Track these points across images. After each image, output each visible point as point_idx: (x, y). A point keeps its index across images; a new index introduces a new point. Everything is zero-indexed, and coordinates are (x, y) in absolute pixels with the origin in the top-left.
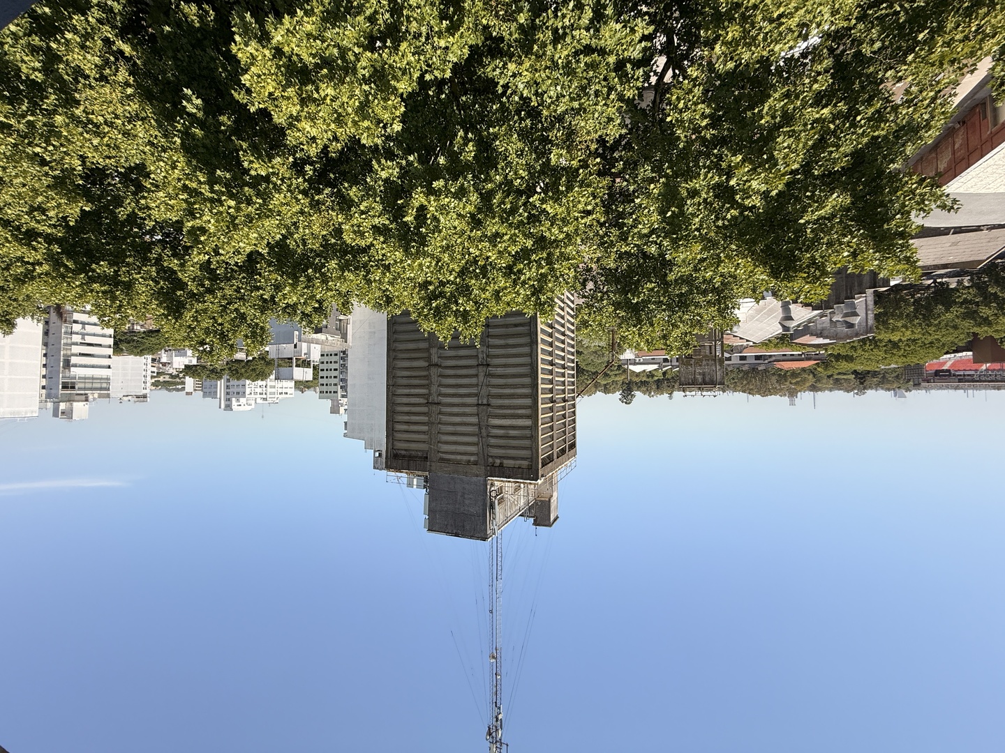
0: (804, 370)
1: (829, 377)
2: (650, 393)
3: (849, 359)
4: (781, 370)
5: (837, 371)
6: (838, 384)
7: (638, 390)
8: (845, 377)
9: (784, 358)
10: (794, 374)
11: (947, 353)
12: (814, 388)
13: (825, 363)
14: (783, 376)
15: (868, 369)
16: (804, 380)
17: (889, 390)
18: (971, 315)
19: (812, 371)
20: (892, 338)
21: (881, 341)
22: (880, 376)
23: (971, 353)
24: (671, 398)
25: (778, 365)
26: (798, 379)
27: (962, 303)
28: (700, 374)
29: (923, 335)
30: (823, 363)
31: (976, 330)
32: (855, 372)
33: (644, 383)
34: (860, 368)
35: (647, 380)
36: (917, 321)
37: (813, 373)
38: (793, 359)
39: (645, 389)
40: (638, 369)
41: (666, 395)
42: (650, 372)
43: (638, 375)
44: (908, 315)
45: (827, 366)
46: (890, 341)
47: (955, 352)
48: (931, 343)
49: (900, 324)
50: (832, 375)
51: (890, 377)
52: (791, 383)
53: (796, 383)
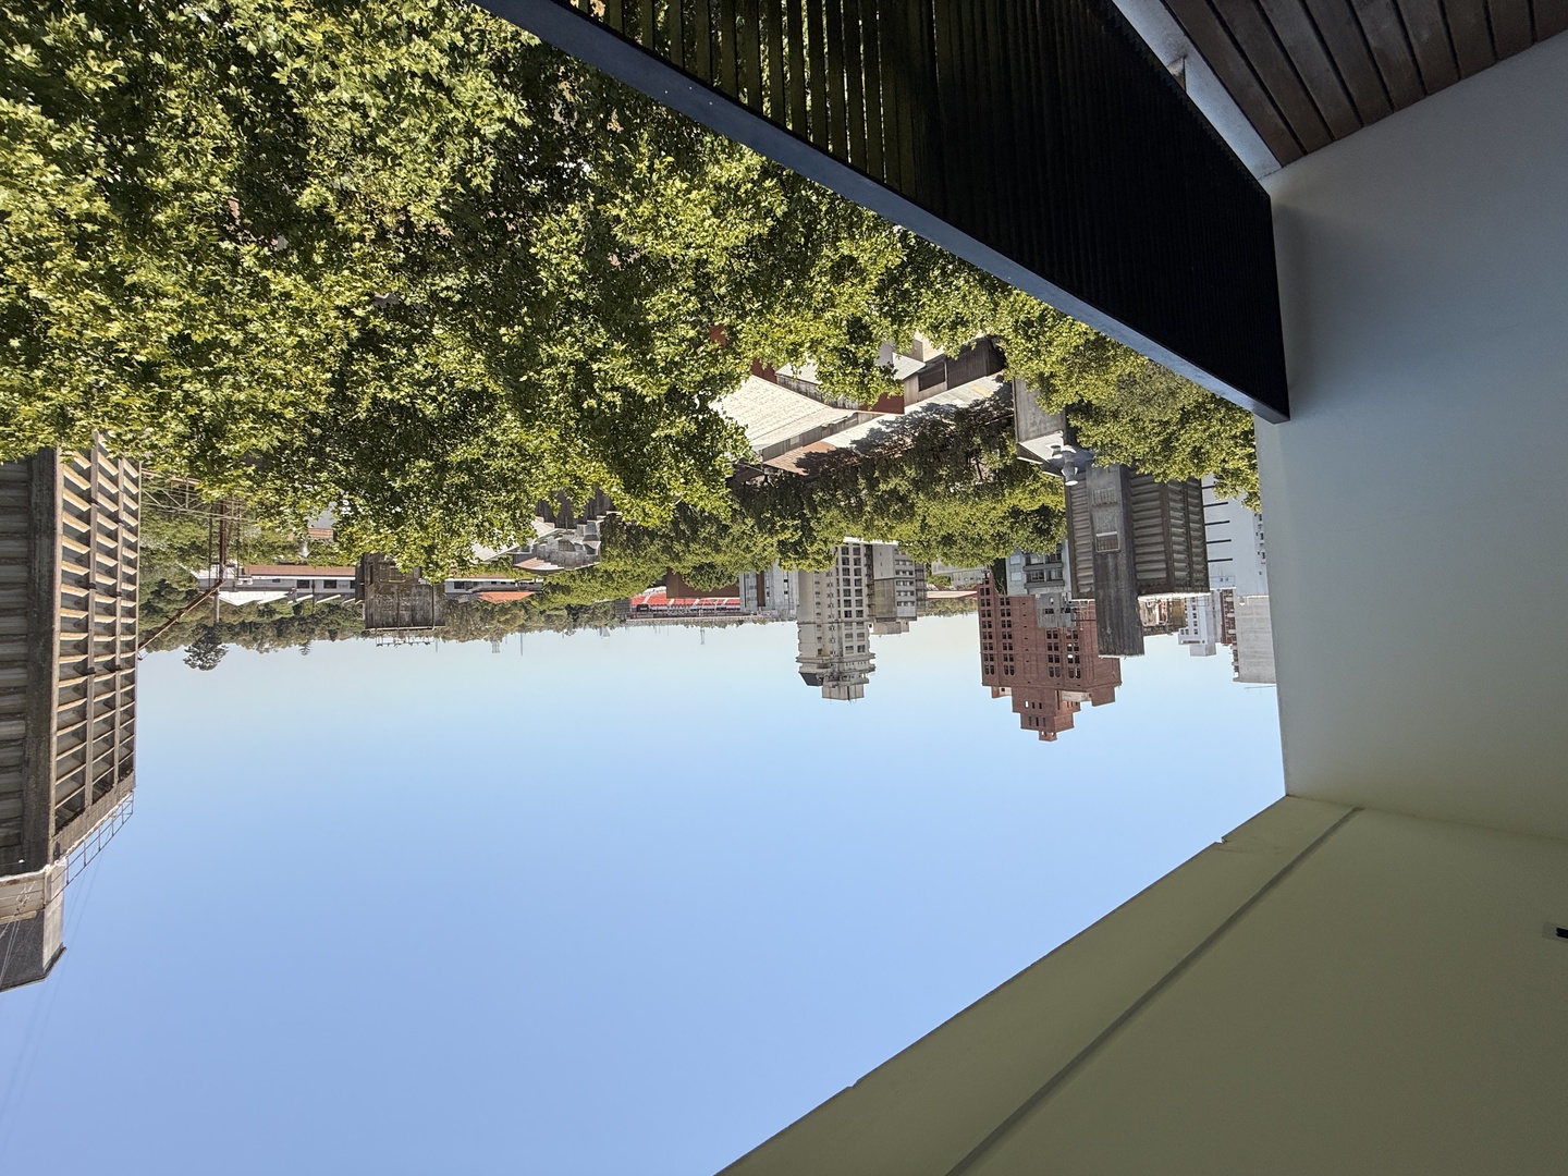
0: (515, 603)
1: (542, 613)
2: (261, 645)
3: (566, 590)
4: (488, 603)
5: (552, 606)
6: (549, 621)
7: (232, 639)
8: (557, 613)
9: (494, 586)
10: (504, 610)
11: (649, 587)
12: (523, 628)
13: (541, 594)
14: (489, 612)
15: (583, 603)
16: (515, 617)
17: (596, 627)
18: (667, 549)
19: (524, 606)
20: (608, 568)
21: (597, 570)
22: (590, 612)
23: (665, 588)
24: (305, 652)
25: (485, 597)
26: (508, 617)
27: (662, 537)
28: (406, 608)
29: (633, 566)
30: (538, 595)
31: (671, 564)
32: (569, 607)
33: (246, 627)
35: (259, 620)
36: (629, 551)
37: (525, 608)
38: (505, 588)
39: (248, 638)
40: (239, 599)
41: (296, 648)
42: (266, 605)
43: (237, 610)
44: (622, 544)
45: (542, 599)
46: (606, 571)
47: (655, 586)
48: (639, 575)
49: (615, 554)
50: (545, 611)
51: (599, 613)
52: (499, 622)
53: (506, 622)
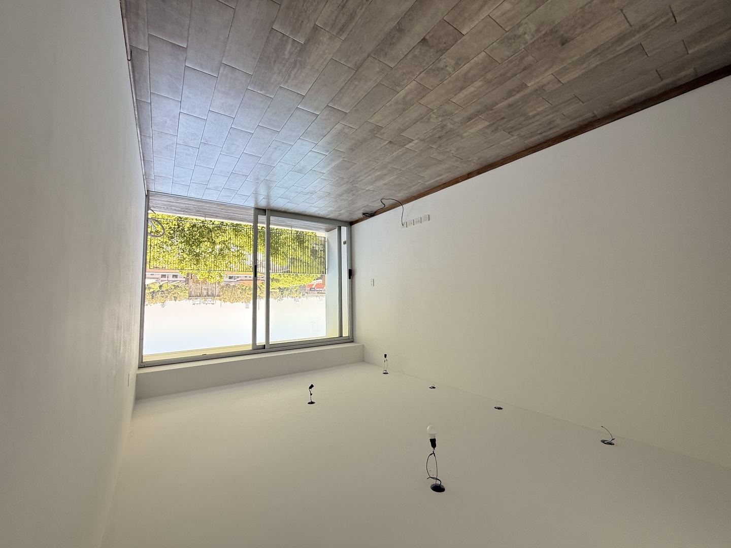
28: (205, 289)
34: (282, 286)
41: (160, 304)
